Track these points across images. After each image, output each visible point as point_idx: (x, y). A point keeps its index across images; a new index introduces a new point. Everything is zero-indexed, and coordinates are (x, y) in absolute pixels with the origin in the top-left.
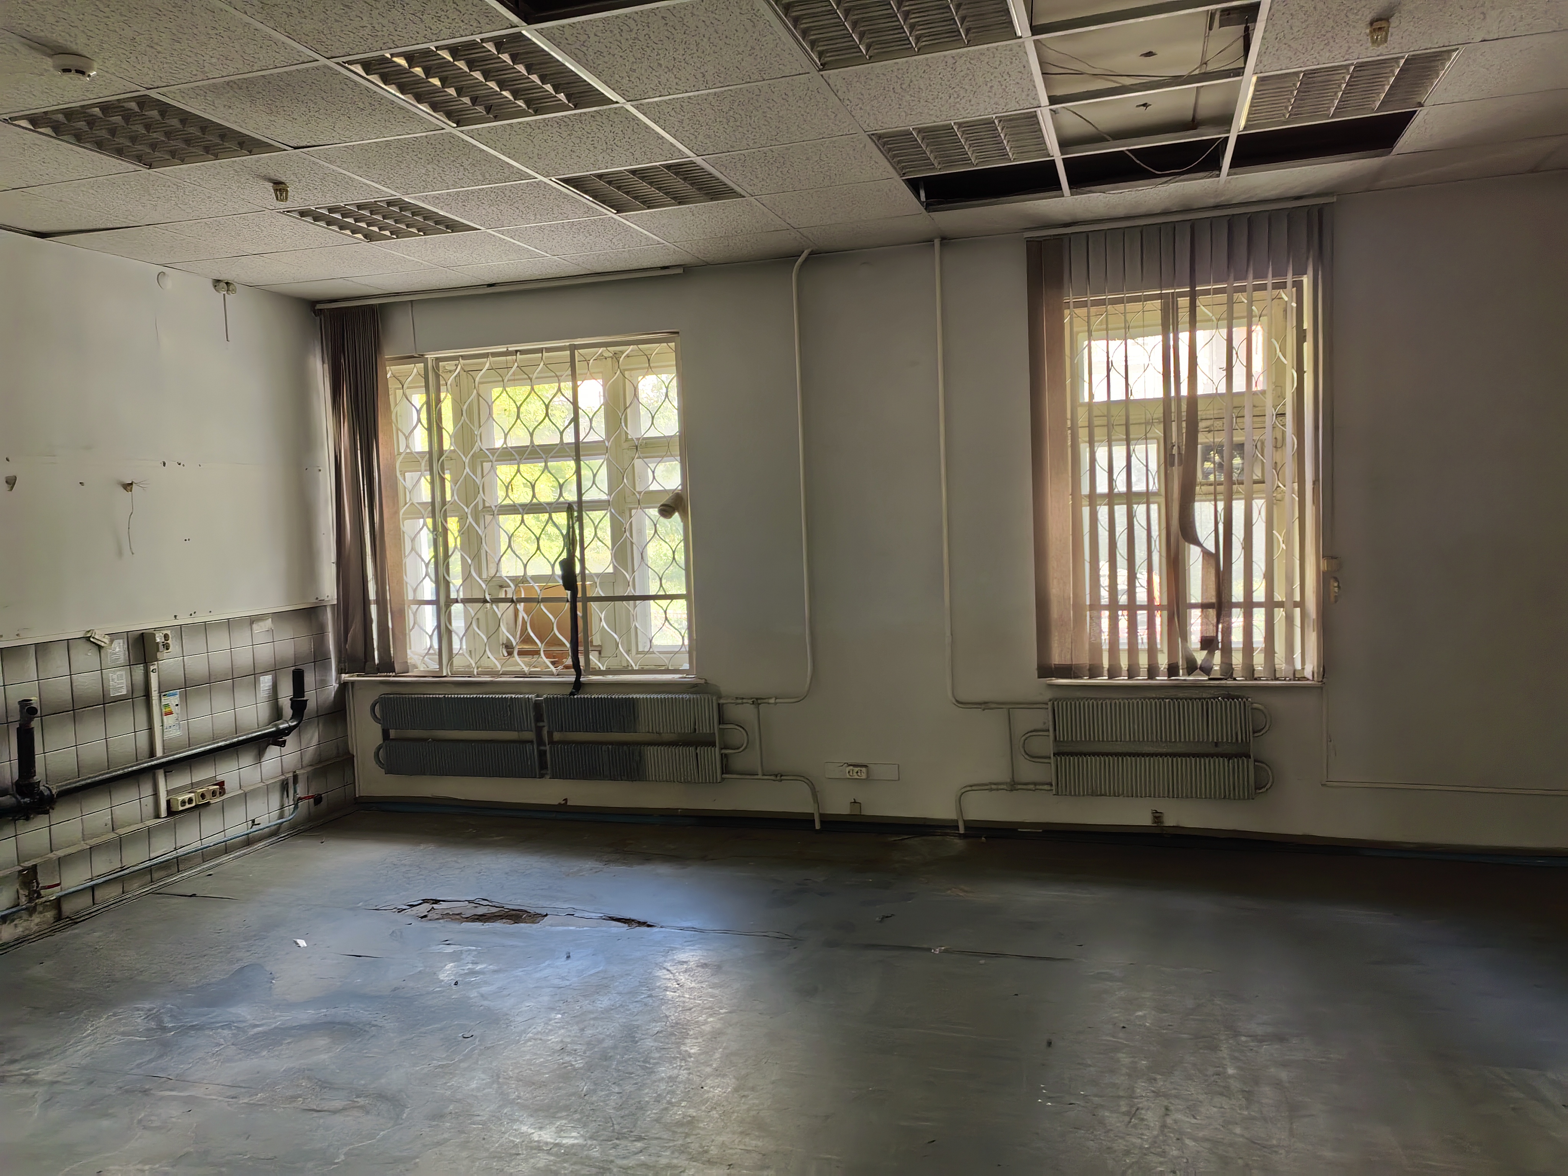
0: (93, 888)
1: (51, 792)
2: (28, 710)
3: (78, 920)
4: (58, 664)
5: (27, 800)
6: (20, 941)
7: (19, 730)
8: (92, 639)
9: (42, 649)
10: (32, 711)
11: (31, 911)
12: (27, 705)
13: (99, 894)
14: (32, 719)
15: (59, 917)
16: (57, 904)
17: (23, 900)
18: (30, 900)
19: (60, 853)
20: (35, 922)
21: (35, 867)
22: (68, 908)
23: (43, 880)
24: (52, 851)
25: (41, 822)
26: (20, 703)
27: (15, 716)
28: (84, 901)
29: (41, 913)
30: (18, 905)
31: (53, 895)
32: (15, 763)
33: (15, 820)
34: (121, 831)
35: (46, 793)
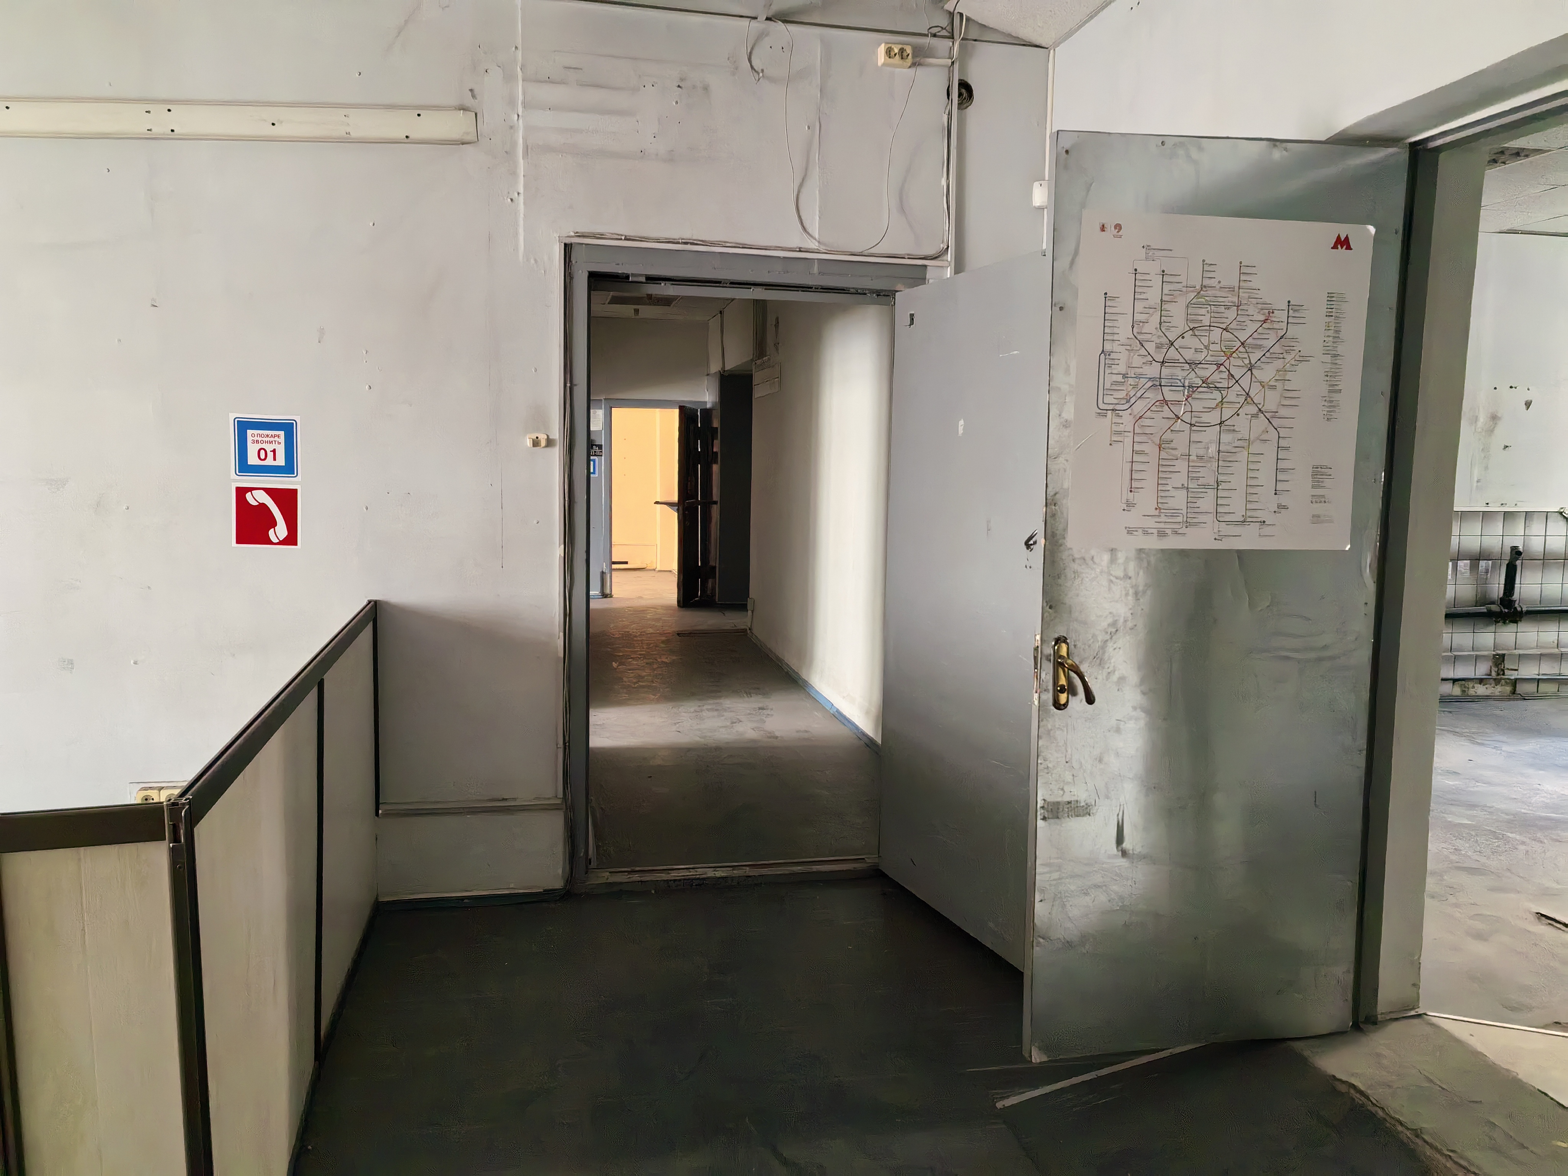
0: (1538, 680)
1: (1522, 609)
2: (1516, 553)
3: (1526, 698)
4: (1537, 528)
5: (1506, 611)
6: (1487, 698)
7: (1508, 565)
8: (1563, 514)
9: (1528, 515)
10: (1519, 553)
11: (1497, 682)
12: (1516, 549)
13: (1542, 685)
14: (1517, 559)
15: (1514, 692)
16: (1515, 683)
17: (1494, 674)
18: (1498, 674)
19: (1521, 652)
20: (1498, 690)
21: (1504, 655)
22: (1521, 688)
23: (1508, 664)
24: (1515, 649)
25: (1512, 627)
26: (1511, 547)
27: (1507, 557)
28: (1531, 688)
29: (1502, 686)
30: (1490, 675)
31: (1514, 675)
32: (1502, 586)
33: (1497, 622)
34: (1563, 650)
35: (1519, 609)
